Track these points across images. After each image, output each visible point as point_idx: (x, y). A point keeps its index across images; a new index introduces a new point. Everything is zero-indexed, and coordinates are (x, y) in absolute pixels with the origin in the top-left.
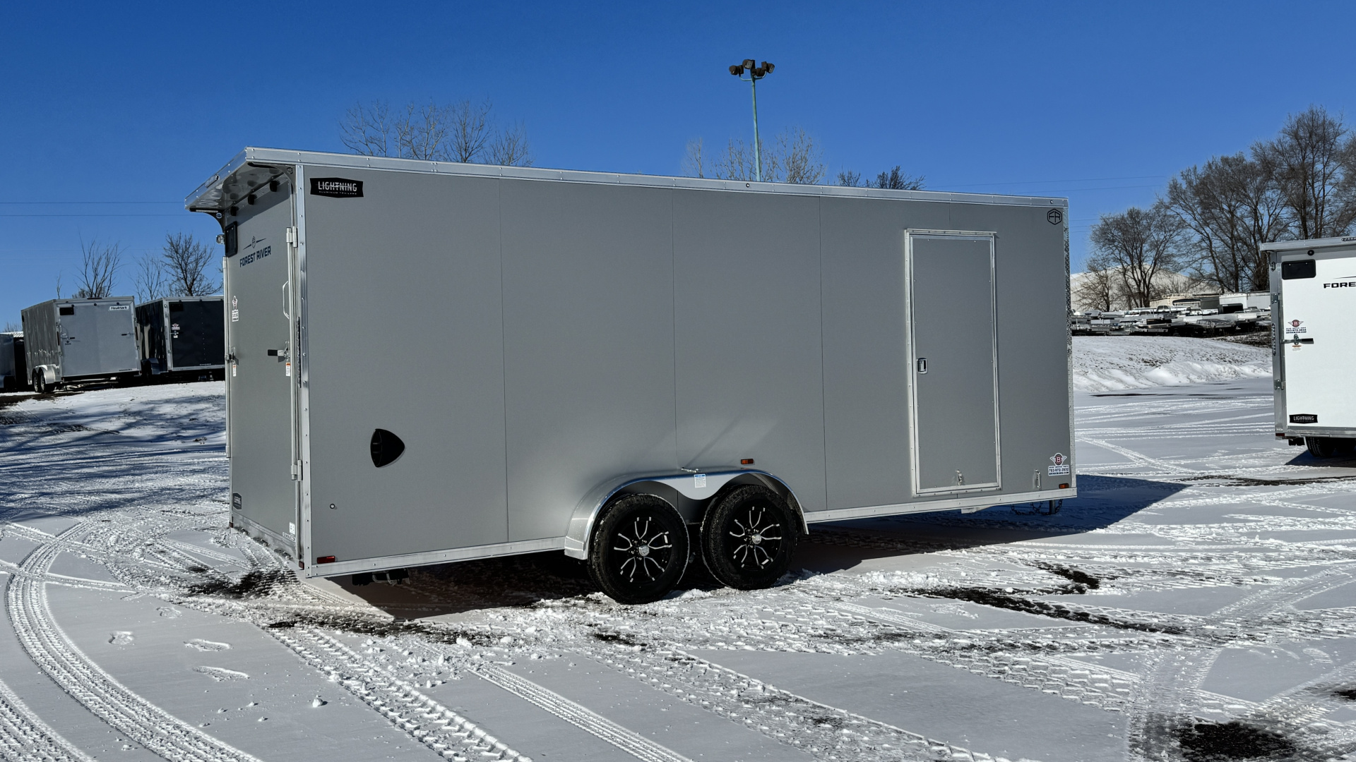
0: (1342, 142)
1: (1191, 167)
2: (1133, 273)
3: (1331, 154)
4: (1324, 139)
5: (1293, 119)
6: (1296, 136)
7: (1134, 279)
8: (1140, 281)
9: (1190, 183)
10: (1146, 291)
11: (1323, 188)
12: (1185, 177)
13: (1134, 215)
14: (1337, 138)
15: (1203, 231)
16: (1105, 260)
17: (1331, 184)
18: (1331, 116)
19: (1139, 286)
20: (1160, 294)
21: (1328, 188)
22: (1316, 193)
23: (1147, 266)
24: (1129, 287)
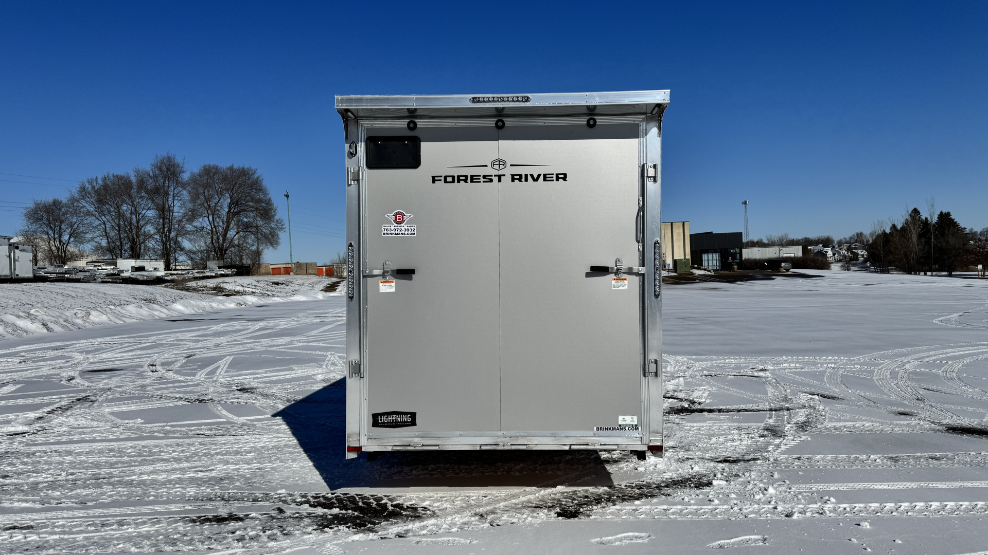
0: (186, 176)
1: (95, 177)
2: (54, 242)
3: (178, 183)
4: (174, 173)
5: (159, 159)
6: (161, 170)
7: (55, 246)
8: (59, 248)
9: (93, 187)
10: (63, 255)
11: (173, 202)
12: (90, 182)
13: (56, 203)
14: (181, 174)
15: (101, 219)
16: (35, 232)
17: (177, 200)
18: (179, 160)
19: (58, 251)
20: (74, 258)
21: (176, 202)
22: (170, 204)
23: (66, 237)
24: (52, 252)
